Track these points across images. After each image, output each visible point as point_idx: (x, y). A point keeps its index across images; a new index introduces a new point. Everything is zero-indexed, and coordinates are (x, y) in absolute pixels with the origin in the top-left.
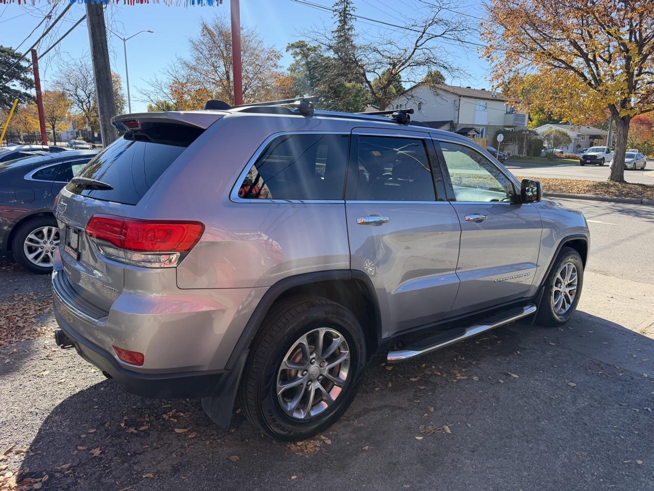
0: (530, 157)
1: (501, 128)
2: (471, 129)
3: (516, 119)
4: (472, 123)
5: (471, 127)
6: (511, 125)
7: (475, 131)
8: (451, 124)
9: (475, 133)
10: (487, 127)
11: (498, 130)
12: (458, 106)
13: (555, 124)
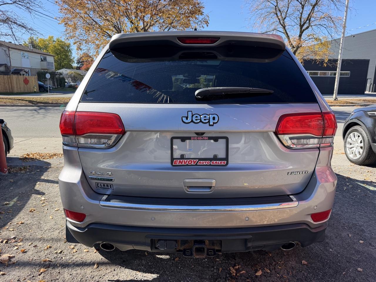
0: (62, 88)
1: (40, 70)
2: (21, 70)
3: (48, 65)
4: (21, 66)
5: (20, 69)
6: (46, 68)
7: (24, 71)
8: (5, 66)
9: (24, 73)
10: (31, 69)
11: (38, 71)
12: (8, 54)
13: (68, 68)
